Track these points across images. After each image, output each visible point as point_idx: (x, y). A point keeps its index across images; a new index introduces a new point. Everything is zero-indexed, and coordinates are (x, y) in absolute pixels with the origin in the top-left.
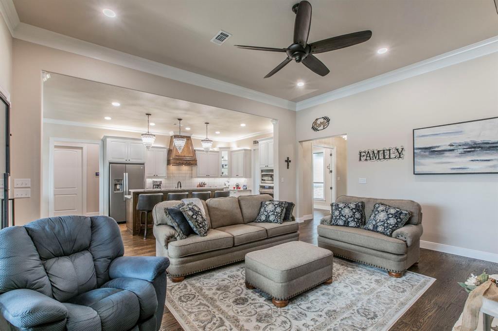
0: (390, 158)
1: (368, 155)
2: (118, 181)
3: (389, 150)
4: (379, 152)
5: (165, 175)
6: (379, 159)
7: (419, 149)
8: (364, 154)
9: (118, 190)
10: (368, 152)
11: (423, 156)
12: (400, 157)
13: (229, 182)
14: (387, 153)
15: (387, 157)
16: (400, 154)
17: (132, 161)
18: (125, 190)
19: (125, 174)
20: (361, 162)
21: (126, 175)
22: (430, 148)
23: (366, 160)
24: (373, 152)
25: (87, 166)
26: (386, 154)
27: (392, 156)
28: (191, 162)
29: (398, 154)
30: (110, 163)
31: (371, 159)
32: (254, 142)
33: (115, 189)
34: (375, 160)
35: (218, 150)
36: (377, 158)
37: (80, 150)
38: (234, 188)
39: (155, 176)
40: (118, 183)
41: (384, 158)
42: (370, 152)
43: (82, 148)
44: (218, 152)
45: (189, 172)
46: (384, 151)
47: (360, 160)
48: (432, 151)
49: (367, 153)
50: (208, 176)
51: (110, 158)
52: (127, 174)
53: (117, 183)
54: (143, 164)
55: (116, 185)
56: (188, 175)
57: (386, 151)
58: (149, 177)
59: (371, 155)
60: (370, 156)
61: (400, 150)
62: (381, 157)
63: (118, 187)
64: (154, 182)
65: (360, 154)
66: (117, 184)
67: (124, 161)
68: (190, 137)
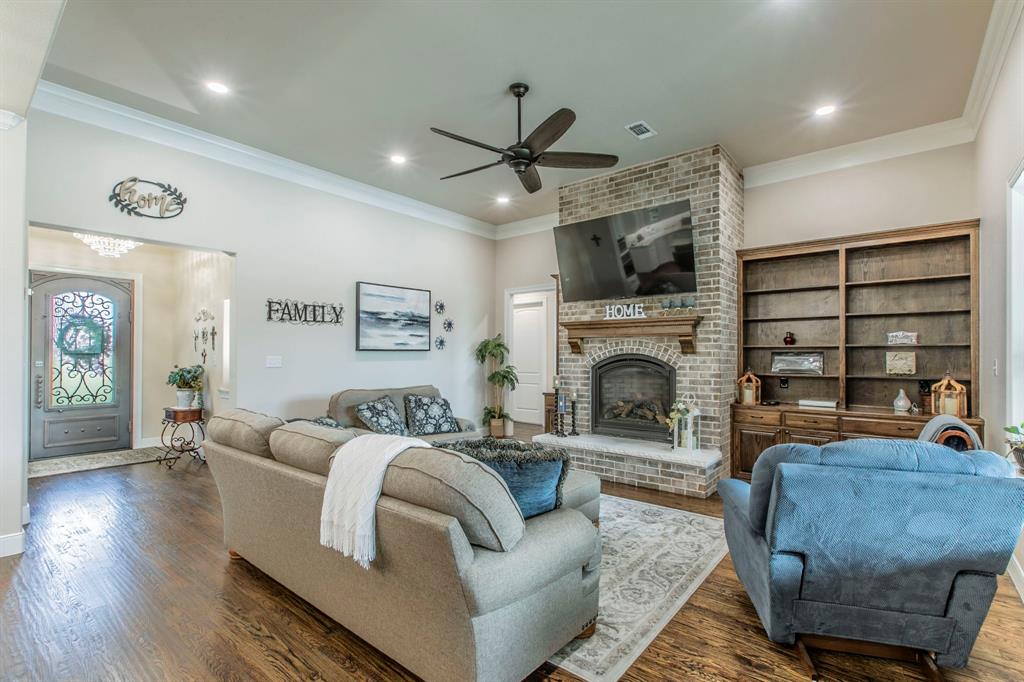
0: (323, 321)
1: (286, 312)
3: (323, 307)
4: (305, 307)
6: (305, 320)
7: (367, 312)
8: (278, 306)
10: (287, 305)
11: (370, 325)
12: (337, 322)
14: (319, 312)
15: (319, 318)
16: (337, 316)
20: (271, 322)
22: (377, 313)
23: (282, 319)
24: (296, 305)
26: (317, 313)
27: (327, 318)
29: (334, 315)
31: (291, 319)
34: (298, 321)
36: (303, 319)
41: (314, 320)
42: (290, 305)
46: (314, 307)
47: (270, 318)
48: (378, 319)
49: (283, 306)
57: (317, 308)
59: (293, 312)
60: (289, 314)
61: (338, 310)
62: (310, 317)
65: (270, 307)
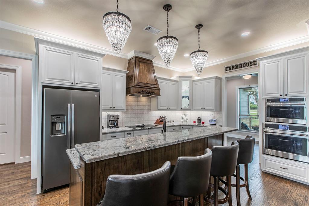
2: (58, 116)
5: (123, 107)
9: (59, 131)
13: (186, 115)
17: (82, 85)
18: (69, 130)
19: (69, 105)
21: (71, 108)
25: (22, 94)
28: (154, 91)
30: (44, 87)
32: (227, 68)
33: (53, 130)
35: (178, 79)
37: (13, 74)
38: (195, 122)
39: (112, 109)
40: (59, 120)
43: (14, 71)
44: (177, 81)
45: (148, 104)
50: (168, 109)
51: (45, 79)
52: (73, 105)
53: (56, 120)
54: (98, 91)
55: (54, 124)
56: (146, 108)
58: (105, 110)
63: (58, 127)
64: (109, 116)
66: (56, 123)
67: (68, 84)
68: (151, 61)
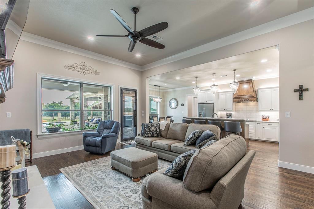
2: (201, 112)
5: (231, 109)
17: (208, 102)
19: (203, 109)
30: (199, 104)
39: (225, 110)
50: (271, 110)
51: (199, 101)
55: (200, 115)
67: (204, 102)
68: (251, 80)
